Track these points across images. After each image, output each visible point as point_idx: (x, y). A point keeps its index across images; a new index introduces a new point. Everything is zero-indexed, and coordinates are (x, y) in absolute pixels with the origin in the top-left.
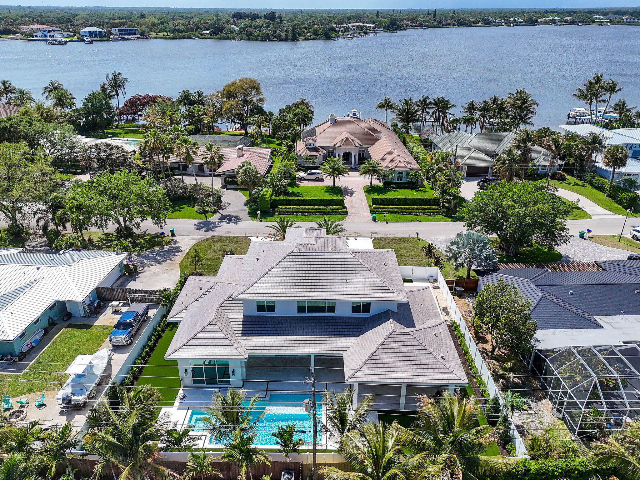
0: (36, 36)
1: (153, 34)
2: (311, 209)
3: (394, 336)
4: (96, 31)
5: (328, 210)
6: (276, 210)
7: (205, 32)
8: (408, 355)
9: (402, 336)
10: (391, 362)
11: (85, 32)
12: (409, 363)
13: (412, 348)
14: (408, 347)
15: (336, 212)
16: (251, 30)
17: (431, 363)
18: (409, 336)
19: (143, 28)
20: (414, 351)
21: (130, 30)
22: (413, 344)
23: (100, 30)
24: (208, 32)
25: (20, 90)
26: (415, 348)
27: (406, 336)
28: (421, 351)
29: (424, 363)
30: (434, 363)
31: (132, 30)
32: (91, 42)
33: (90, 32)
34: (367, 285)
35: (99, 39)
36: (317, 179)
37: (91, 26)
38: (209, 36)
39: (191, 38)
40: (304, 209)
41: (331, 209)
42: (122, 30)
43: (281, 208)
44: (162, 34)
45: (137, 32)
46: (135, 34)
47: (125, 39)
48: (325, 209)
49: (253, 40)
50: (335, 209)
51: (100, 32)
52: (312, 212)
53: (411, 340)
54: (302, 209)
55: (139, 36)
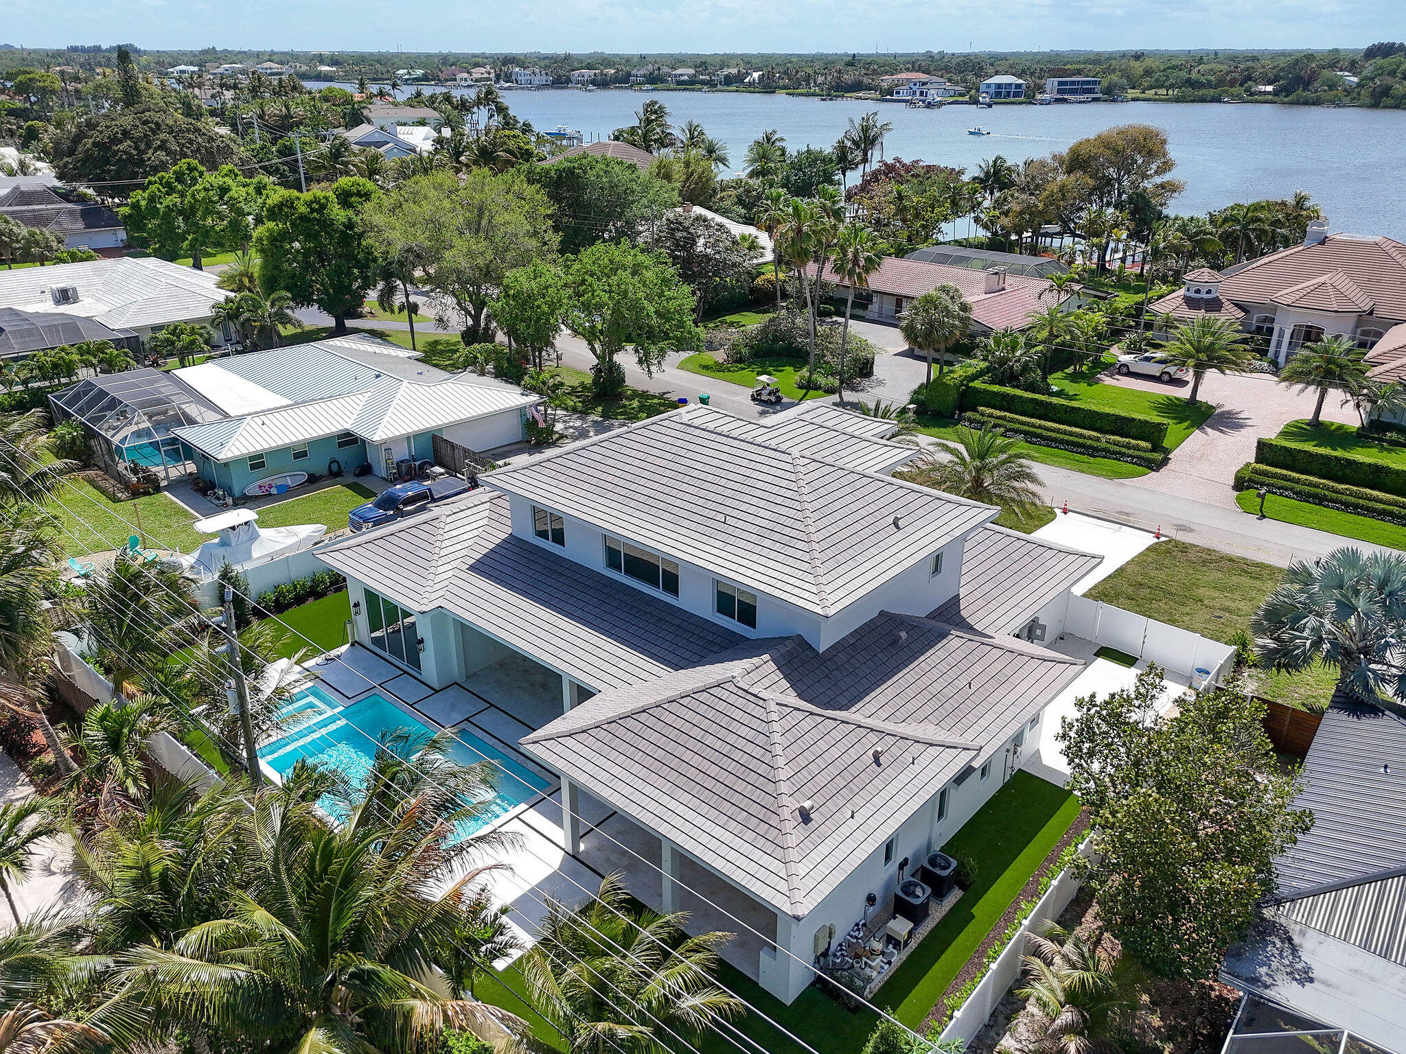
0: (898, 93)
1: (1132, 93)
2: (1058, 431)
3: (725, 694)
4: (1010, 85)
5: (1103, 445)
6: (968, 414)
7: (1262, 88)
8: (715, 757)
9: (740, 702)
10: (659, 754)
11: (989, 86)
12: (700, 778)
13: (740, 743)
14: (731, 738)
15: (1123, 455)
16: (1389, 80)
17: (754, 809)
18: (758, 712)
19: (1115, 78)
20: (737, 755)
21: (1083, 83)
22: (751, 735)
23: (1020, 81)
24: (1270, 88)
25: (711, 143)
26: (749, 748)
27: (750, 708)
28: (753, 764)
29: (736, 798)
30: (762, 813)
31: (1088, 83)
32: (990, 106)
33: (999, 86)
34: (767, 543)
35: (1011, 99)
36: (1166, 377)
37: (1006, 73)
38: (1270, 97)
39: (1219, 101)
40: (1040, 427)
41: (1116, 444)
42: (1065, 83)
43: (983, 415)
44: (1153, 91)
45: (1097, 88)
46: (1091, 91)
47: (1064, 101)
48: (1098, 439)
49: (1386, 107)
50: (1128, 446)
51: (1018, 86)
52: (1055, 440)
53: (755, 724)
54: (1033, 426)
55: (1100, 95)
